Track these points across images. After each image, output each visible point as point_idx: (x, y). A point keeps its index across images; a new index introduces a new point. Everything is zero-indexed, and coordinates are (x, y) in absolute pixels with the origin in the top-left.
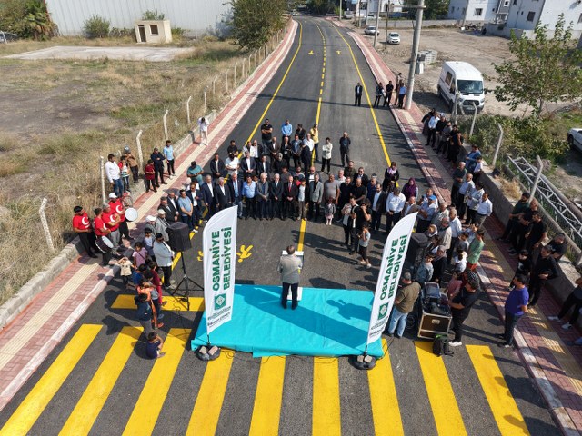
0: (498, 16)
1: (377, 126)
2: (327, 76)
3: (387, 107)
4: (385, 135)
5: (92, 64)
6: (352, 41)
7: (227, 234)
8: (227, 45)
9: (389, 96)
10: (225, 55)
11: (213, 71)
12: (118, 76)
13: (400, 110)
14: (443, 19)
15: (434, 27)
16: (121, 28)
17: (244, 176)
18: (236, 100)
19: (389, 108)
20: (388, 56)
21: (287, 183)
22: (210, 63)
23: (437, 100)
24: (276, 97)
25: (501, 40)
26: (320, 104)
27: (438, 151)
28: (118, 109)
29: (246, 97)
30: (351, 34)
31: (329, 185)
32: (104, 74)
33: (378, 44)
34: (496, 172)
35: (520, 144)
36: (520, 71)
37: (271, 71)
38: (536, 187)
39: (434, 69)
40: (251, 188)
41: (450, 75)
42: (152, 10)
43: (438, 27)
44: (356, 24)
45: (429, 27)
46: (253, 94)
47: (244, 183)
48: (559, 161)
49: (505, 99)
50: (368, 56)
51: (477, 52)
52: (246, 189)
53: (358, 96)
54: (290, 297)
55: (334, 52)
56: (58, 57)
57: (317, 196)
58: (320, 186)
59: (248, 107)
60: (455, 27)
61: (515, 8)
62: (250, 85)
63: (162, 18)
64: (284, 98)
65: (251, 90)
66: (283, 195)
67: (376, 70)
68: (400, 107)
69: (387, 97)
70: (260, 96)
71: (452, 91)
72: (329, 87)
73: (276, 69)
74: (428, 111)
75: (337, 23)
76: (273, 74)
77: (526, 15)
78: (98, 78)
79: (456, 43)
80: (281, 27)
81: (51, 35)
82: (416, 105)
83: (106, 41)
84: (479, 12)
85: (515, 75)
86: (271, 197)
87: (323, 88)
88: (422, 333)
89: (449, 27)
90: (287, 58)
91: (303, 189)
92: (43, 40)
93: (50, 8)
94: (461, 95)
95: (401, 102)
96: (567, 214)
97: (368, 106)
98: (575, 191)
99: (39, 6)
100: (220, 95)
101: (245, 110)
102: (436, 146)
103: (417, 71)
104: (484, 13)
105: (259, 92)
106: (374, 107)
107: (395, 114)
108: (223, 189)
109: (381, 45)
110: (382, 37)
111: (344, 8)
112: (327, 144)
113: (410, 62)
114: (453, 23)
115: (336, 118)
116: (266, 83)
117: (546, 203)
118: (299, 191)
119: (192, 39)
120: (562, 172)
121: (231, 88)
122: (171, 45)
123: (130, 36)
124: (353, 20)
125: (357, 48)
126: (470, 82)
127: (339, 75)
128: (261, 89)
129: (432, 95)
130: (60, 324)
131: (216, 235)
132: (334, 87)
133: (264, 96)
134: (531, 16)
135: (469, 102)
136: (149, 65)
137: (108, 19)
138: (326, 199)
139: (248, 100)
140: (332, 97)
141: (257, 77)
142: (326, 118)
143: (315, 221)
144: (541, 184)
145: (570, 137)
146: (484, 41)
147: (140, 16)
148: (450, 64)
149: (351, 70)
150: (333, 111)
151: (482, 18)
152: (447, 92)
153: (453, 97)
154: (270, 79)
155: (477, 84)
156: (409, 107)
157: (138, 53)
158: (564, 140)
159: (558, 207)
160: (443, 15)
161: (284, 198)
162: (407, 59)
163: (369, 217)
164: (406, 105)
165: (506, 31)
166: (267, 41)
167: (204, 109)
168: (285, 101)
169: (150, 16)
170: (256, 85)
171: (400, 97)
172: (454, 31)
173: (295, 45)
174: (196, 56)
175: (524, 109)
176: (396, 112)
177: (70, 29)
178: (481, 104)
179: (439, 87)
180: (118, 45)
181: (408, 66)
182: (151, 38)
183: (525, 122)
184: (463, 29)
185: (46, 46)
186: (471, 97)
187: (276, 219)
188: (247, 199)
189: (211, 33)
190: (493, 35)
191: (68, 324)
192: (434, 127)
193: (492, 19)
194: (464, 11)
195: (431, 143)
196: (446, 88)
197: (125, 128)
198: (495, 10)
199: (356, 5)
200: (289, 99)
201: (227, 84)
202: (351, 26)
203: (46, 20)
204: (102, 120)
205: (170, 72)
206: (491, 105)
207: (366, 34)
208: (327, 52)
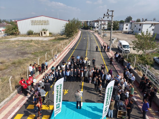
0: (131, 29)
1: (102, 56)
2: (89, 44)
3: (104, 52)
4: (104, 59)
5: (28, 41)
6: (95, 35)
7: (61, 86)
8: (63, 36)
9: (105, 49)
10: (63, 39)
11: (59, 43)
12: (34, 44)
13: (108, 53)
14: (118, 30)
15: (116, 32)
16: (36, 33)
17: (67, 70)
18: (65, 50)
19: (105, 52)
20: (104, 39)
21: (78, 72)
22: (58, 41)
23: (118, 50)
24: (75, 49)
25: (133, 35)
26: (87, 51)
27: (119, 63)
28: (34, 52)
29: (68, 49)
30: (95, 34)
31: (90, 72)
32: (31, 44)
33: (101, 36)
34: (135, 69)
35: (141, 61)
36: (139, 43)
37: (74, 43)
38: (146, 73)
39: (116, 42)
40: (68, 73)
41: (120, 44)
42: (44, 28)
43: (117, 32)
44: (96, 31)
45: (114, 32)
46: (70, 49)
47: (66, 72)
48: (152, 65)
49: (135, 50)
50: (99, 39)
51: (127, 38)
52: (67, 73)
53: (97, 49)
54: (79, 105)
55: (90, 38)
56: (19, 40)
57: (87, 75)
58: (87, 72)
59: (68, 52)
60: (121, 32)
61: (135, 28)
62: (69, 46)
63: (47, 30)
64: (77, 50)
65: (69, 48)
66: (77, 75)
67: (101, 43)
68: (108, 52)
69: (104, 49)
70: (71, 49)
71: (121, 48)
72: (89, 47)
73: (76, 42)
74: (115, 53)
75: (91, 31)
76: (75, 44)
77: (138, 29)
78: (29, 45)
79: (121, 36)
80: (77, 32)
81: (18, 34)
82: (112, 51)
83: (32, 36)
84: (127, 29)
85: (137, 44)
86: (74, 75)
87: (88, 47)
88: (118, 117)
89: (119, 32)
90: (78, 40)
91: (82, 73)
92: (16, 35)
93: (19, 28)
94: (124, 49)
95: (108, 51)
96: (156, 80)
97: (99, 52)
98: (157, 74)
99: (16, 28)
100: (61, 49)
101: (67, 53)
102: (118, 62)
103: (112, 43)
104: (128, 29)
105: (71, 48)
106: (101, 52)
107: (107, 54)
108: (60, 73)
109: (102, 37)
110: (103, 34)
111: (93, 28)
112: (89, 61)
113: (110, 40)
114: (120, 31)
115: (91, 55)
116: (73, 46)
117: (150, 77)
118: (82, 74)
119: (54, 35)
120: (153, 69)
121: (64, 47)
122: (49, 37)
123: (38, 34)
124: (95, 31)
125: (96, 37)
126: (126, 45)
127: (92, 44)
128: (72, 47)
129: (116, 49)
130: (11, 114)
131: (58, 86)
132: (90, 47)
133: (72, 49)
134: (140, 30)
135: (126, 50)
136: (42, 41)
137: (33, 31)
138: (89, 76)
139: (68, 50)
140: (90, 49)
141: (71, 44)
142: (88, 55)
143: (86, 82)
144: (148, 72)
145: (154, 59)
146: (129, 35)
147: (41, 30)
148: (121, 41)
149: (95, 42)
150: (90, 53)
151: (127, 30)
152: (120, 48)
153: (122, 49)
154: (74, 45)
155: (128, 46)
156: (110, 52)
157: (40, 39)
158: (153, 60)
159: (153, 78)
160: (118, 29)
161: (77, 76)
162: (109, 40)
163: (101, 81)
164: (110, 51)
165: (134, 33)
166: (73, 36)
167: (57, 52)
168: (78, 50)
169: (44, 30)
170: (70, 46)
171: (108, 49)
172: (121, 33)
173: (80, 36)
174: (55, 39)
175: (141, 52)
176: (107, 53)
177: (23, 33)
178: (129, 51)
179: (118, 47)
180: (35, 37)
181: (109, 41)
182: (44, 35)
183: (141, 55)
184: (123, 33)
185: (17, 37)
186: (126, 49)
187: (75, 82)
188: (67, 76)
189: (59, 34)
190: (131, 34)
191: (13, 114)
192: (118, 57)
193: (130, 30)
194: (123, 28)
195: (117, 61)
196: (120, 47)
197: (35, 57)
198: (131, 28)
199: (95, 27)
200: (79, 50)
201: (63, 46)
202: (94, 32)
203: (18, 31)
204: (29, 55)
205: (48, 43)
206: (132, 51)
207: (98, 34)
208: (88, 38)
